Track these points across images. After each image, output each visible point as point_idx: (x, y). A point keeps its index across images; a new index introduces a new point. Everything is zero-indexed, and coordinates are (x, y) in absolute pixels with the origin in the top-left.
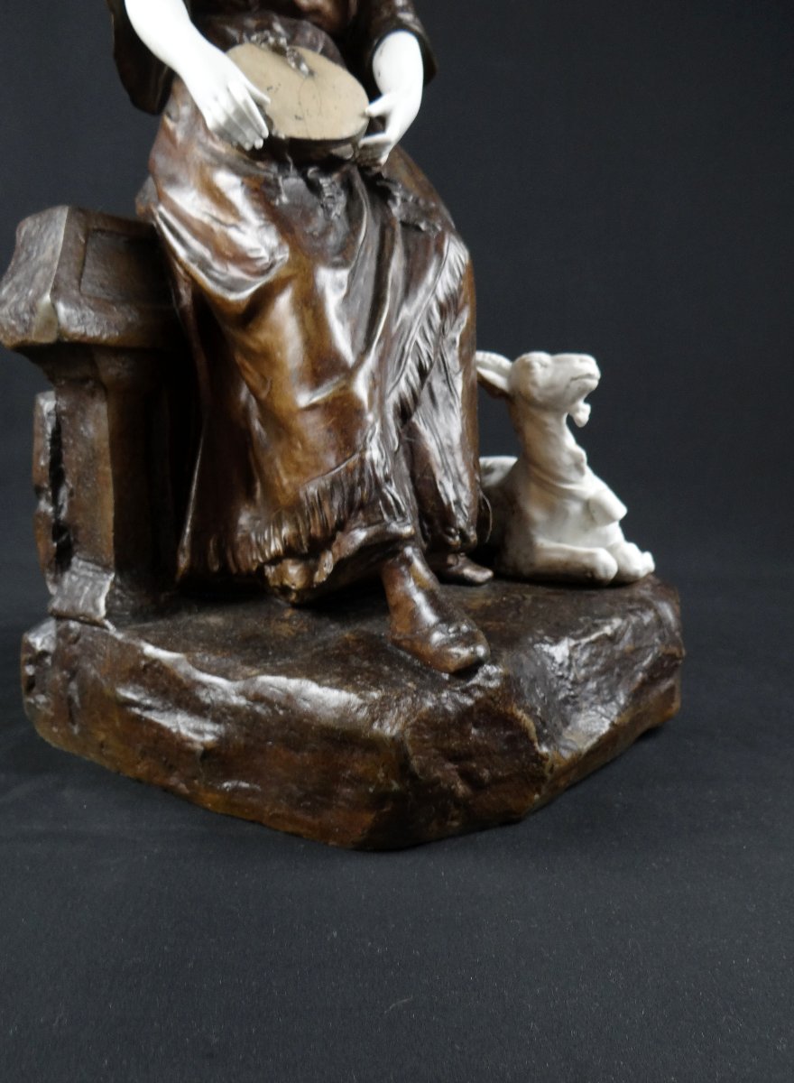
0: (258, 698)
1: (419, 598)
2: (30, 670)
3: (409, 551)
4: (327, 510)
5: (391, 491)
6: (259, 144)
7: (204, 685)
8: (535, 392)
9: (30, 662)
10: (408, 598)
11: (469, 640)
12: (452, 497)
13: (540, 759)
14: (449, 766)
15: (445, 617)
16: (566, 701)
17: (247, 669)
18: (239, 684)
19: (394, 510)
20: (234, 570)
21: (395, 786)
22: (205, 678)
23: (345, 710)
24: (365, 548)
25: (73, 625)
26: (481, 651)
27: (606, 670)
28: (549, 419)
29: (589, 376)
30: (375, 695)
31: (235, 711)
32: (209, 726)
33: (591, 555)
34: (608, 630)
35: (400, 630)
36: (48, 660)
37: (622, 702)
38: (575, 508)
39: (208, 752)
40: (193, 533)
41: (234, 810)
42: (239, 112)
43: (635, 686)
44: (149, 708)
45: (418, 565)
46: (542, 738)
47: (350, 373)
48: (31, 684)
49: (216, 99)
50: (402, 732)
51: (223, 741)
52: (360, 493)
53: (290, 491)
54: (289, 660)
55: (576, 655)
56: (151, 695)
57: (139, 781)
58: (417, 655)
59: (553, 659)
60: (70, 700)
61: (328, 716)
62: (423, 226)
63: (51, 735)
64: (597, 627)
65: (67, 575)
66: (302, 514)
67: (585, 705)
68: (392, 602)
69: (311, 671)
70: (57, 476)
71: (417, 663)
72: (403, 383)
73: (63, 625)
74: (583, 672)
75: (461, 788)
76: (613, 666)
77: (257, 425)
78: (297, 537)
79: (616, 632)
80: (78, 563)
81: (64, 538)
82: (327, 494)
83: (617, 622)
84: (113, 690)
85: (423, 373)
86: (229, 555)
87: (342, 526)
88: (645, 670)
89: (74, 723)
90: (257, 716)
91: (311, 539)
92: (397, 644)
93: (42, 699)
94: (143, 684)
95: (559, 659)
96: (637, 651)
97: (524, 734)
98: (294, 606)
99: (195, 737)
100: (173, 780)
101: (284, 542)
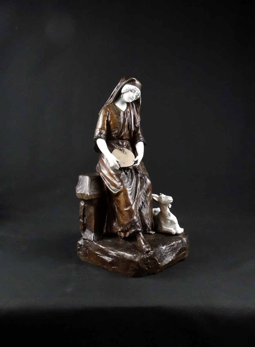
0: (118, 255)
1: (142, 240)
2: (79, 247)
3: (140, 233)
4: (128, 226)
5: (138, 224)
6: (118, 169)
7: (110, 252)
8: (162, 202)
9: (79, 246)
10: (140, 240)
11: (148, 248)
12: (147, 223)
13: (159, 265)
14: (145, 266)
15: (145, 244)
16: (164, 256)
17: (116, 250)
18: (115, 252)
19: (138, 227)
20: (112, 232)
21: (138, 268)
22: (110, 251)
23: (131, 257)
24: (134, 232)
25: (87, 241)
26: (150, 249)
27: (172, 251)
28: (165, 207)
29: (171, 201)
30: (135, 255)
31: (114, 256)
32: (110, 259)
33: (171, 230)
34: (172, 244)
35: (139, 245)
36: (82, 246)
37: (174, 256)
38: (169, 222)
39: (110, 262)
40: (106, 227)
41: (114, 271)
42: (115, 165)
43: (176, 253)
44: (101, 255)
45: (142, 235)
46: (159, 262)
47: (132, 206)
48: (79, 250)
49: (112, 162)
50: (138, 261)
51: (112, 261)
52: (133, 224)
53: (122, 222)
54: (122, 249)
55: (166, 248)
56: (101, 253)
57: (98, 266)
58: (141, 249)
59: (162, 249)
60: (86, 253)
61: (128, 258)
62: (143, 178)
63: (82, 258)
64: (170, 243)
65: (85, 232)
66: (124, 226)
67: (167, 256)
68: (138, 240)
69: (126, 251)
70: (84, 216)
71: (141, 250)
72: (140, 205)
73: (85, 241)
74: (167, 251)
75: (147, 269)
76: (173, 250)
77: (116, 209)
78: (123, 229)
79: (174, 244)
80: (87, 230)
81: (84, 226)
82: (128, 224)
83: (174, 242)
84: (95, 252)
85: (143, 203)
86: (112, 230)
87: (130, 229)
88: (179, 250)
89: (87, 257)
90: (118, 257)
91: (125, 230)
92: (138, 247)
93: (81, 252)
94: (100, 252)
95: (164, 249)
96: (177, 248)
97: (157, 261)
98: (122, 239)
99: (108, 260)
100: (104, 266)
101: (121, 230)
